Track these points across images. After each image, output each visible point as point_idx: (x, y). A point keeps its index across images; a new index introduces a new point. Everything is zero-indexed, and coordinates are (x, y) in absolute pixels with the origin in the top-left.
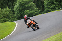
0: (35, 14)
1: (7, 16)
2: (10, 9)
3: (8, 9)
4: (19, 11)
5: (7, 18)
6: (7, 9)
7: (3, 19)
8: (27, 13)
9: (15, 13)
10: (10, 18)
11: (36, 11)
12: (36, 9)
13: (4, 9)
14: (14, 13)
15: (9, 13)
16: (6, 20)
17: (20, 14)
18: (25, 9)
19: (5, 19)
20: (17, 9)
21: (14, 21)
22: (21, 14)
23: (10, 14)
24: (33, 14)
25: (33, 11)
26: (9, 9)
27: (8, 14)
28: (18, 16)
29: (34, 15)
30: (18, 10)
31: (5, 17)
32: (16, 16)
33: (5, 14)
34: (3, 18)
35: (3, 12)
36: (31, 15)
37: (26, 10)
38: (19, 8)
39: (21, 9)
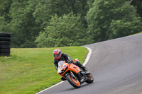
0: (133, 29)
1: (71, 32)
2: (79, 18)
3: (73, 17)
4: (97, 22)
5: (69, 37)
6: (70, 16)
7: (61, 40)
8: (116, 27)
9: (89, 26)
10: (78, 36)
11: (136, 24)
12: (137, 19)
13: (65, 17)
14: (87, 27)
15: (76, 25)
16: (67, 42)
17: (99, 29)
18: (112, 18)
19: (66, 38)
20: (92, 17)
21: (85, 43)
22: (102, 28)
23: (78, 29)
24: (130, 30)
25: (129, 23)
26: (76, 16)
27: (73, 28)
28: (96, 33)
29: (132, 32)
30: (96, 20)
31: (65, 35)
32: (90, 34)
33: (65, 29)
34: (61, 37)
35: (62, 24)
36: (124, 32)
37: (113, 21)
38: (98, 15)
39: (102, 17)
